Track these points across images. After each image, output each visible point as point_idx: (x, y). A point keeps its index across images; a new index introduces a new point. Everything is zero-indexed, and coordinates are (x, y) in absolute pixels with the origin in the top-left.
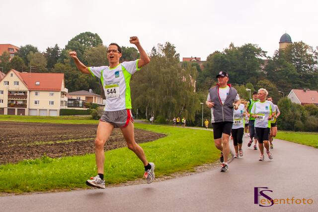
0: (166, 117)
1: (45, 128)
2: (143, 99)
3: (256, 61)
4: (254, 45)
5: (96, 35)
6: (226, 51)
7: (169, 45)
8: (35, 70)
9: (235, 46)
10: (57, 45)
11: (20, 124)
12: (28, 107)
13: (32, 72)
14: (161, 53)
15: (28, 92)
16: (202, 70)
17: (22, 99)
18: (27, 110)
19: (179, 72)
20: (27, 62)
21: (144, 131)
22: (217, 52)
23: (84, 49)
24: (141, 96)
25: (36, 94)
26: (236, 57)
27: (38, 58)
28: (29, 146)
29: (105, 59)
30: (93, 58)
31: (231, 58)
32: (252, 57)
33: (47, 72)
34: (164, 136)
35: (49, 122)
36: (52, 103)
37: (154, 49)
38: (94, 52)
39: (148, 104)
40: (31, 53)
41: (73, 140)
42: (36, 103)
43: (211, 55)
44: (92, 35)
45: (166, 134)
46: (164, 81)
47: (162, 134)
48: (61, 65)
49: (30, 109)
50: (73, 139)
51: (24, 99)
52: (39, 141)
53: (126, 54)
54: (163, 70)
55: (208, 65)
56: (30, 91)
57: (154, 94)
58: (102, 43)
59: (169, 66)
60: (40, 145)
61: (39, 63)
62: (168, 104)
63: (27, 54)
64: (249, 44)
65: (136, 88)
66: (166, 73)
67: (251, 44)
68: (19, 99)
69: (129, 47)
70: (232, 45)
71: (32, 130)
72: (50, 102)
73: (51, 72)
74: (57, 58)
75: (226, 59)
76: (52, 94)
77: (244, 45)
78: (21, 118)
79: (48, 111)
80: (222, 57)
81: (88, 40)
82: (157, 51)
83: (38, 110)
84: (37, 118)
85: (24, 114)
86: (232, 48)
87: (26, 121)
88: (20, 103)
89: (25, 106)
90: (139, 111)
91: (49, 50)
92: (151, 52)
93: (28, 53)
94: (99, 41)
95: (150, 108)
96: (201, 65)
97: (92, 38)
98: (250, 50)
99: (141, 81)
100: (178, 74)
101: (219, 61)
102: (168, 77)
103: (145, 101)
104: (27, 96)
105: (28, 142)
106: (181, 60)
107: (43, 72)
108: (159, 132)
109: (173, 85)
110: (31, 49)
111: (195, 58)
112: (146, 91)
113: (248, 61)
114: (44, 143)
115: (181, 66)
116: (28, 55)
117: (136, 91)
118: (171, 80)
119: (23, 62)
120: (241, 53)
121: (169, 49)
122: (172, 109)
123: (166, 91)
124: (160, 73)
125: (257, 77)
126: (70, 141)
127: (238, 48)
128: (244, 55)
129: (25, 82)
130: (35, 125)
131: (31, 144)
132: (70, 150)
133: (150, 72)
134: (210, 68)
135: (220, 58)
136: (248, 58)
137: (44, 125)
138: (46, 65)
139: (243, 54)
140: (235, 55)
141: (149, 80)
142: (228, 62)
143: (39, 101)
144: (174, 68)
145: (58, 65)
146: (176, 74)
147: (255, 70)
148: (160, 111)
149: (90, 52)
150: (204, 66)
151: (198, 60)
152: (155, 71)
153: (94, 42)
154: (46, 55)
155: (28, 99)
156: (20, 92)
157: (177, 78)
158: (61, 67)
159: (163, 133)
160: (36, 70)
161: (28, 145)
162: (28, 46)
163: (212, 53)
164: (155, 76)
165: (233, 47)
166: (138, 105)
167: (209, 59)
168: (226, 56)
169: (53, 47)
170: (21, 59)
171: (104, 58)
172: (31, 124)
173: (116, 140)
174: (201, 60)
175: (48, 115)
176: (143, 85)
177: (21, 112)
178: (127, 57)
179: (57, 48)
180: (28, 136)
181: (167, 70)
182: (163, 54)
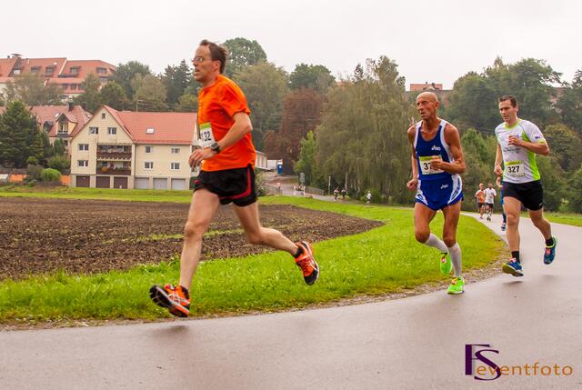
0: (382, 191)
1: (165, 211)
2: (339, 159)
3: (542, 91)
4: (539, 61)
5: (255, 43)
6: (489, 71)
7: (385, 62)
8: (145, 107)
9: (504, 63)
10: (184, 62)
11: (119, 205)
12: (132, 173)
13: (139, 111)
14: (372, 76)
15: (133, 147)
16: (445, 107)
17: (122, 160)
18: (131, 180)
19: (406, 109)
20: (131, 92)
21: (342, 216)
22: (472, 74)
23: (234, 69)
24: (337, 153)
25: (148, 150)
26: (506, 82)
27: (150, 84)
28: (140, 242)
29: (271, 86)
30: (249, 85)
31: (497, 85)
32: (534, 82)
33: (166, 111)
34: (380, 224)
35: (172, 200)
36: (177, 166)
37: (359, 69)
38: (250, 75)
39: (350, 169)
40: (138, 76)
41: (217, 232)
42: (147, 165)
43: (461, 79)
44: (248, 44)
45: (383, 221)
46: (378, 127)
47: (376, 222)
48: (191, 98)
49: (136, 178)
50: (218, 229)
51: (126, 160)
52: (156, 233)
53: (308, 77)
54: (376, 106)
55: (456, 98)
56: (137, 145)
57: (361, 151)
58: (265, 57)
59: (386, 99)
60: (161, 241)
61: (151, 94)
62: (385, 168)
63: (130, 78)
64: (530, 60)
65: (328, 138)
66: (381, 112)
67: (533, 59)
68: (118, 160)
69: (314, 65)
70: (498, 61)
71: (140, 215)
72: (172, 164)
73: (174, 111)
74: (184, 86)
75: (488, 87)
76: (177, 151)
77: (520, 60)
78: (121, 194)
79: (169, 181)
80: (481, 83)
81: (239, 53)
82: (365, 71)
83: (151, 180)
84: (150, 194)
85: (125, 186)
86: (498, 66)
87: (131, 200)
88: (120, 166)
89: (129, 172)
90: (333, 181)
91: (169, 70)
92: (353, 74)
93: (132, 76)
94: (261, 54)
95: (353, 176)
96: (443, 97)
97: (247, 49)
98: (531, 69)
99: (337, 126)
100: (404, 113)
101: (475, 90)
102: (385, 119)
103: (344, 162)
104: (130, 154)
105: (139, 235)
106: (407, 89)
107: (160, 110)
108: (370, 218)
109: (394, 133)
110: (137, 70)
111: (433, 85)
112: (345, 144)
113: (528, 89)
114: (166, 237)
115: (407, 100)
116: (133, 80)
117: (329, 144)
118: (390, 123)
119: (123, 92)
120: (514, 76)
121: (386, 68)
122: (393, 177)
123: (381, 145)
124: (369, 112)
125: (545, 118)
126: (213, 233)
127: (510, 66)
128: (521, 79)
129: (126, 130)
130: (146, 207)
131: (144, 239)
132: (216, 249)
133: (352, 111)
134: (460, 104)
135: (477, 85)
136: (528, 85)
137: (163, 205)
138: (166, 97)
139: (519, 77)
140: (505, 80)
141: (352, 124)
142: (493, 92)
143: (152, 163)
144: (396, 103)
145: (187, 98)
146: (399, 114)
147: (541, 105)
148: (372, 181)
149: (243, 74)
150: (449, 99)
151: (437, 88)
152: (362, 109)
153: (251, 56)
154: (165, 81)
155: (132, 159)
156: (119, 147)
157: (401, 121)
158: (191, 101)
159: (378, 220)
160: (147, 107)
161: (138, 240)
162: (131, 64)
163: (463, 75)
164: (362, 117)
165: (501, 64)
166: (331, 170)
167: (456, 86)
168: (488, 82)
169: (178, 64)
170: (120, 88)
171: (269, 84)
172: (139, 204)
173: (295, 232)
174: (444, 89)
175: (169, 188)
176: (340, 133)
177: (121, 183)
178: (310, 84)
179: (184, 67)
180: (136, 224)
181: (383, 106)
182: (376, 78)
